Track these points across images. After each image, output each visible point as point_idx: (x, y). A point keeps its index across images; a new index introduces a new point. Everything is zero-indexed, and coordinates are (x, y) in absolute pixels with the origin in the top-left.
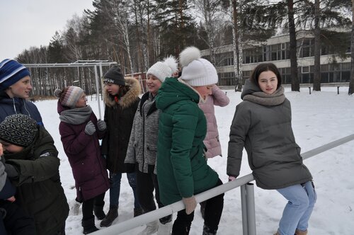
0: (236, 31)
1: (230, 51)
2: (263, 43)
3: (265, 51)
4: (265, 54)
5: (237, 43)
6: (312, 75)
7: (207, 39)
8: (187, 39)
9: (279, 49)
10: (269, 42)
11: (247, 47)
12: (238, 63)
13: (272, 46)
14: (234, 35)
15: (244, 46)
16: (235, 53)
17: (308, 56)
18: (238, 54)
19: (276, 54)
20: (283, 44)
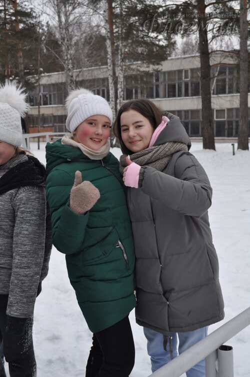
0: (113, 43)
1: (101, 76)
2: (156, 67)
3: (157, 80)
4: (157, 86)
5: (114, 64)
6: (230, 123)
7: (59, 52)
8: (24, 51)
9: (180, 78)
10: (166, 66)
11: (130, 73)
12: (116, 98)
13: (170, 73)
14: (109, 50)
15: (125, 71)
16: (110, 81)
17: (224, 92)
18: (116, 83)
19: (174, 86)
20: (186, 71)
